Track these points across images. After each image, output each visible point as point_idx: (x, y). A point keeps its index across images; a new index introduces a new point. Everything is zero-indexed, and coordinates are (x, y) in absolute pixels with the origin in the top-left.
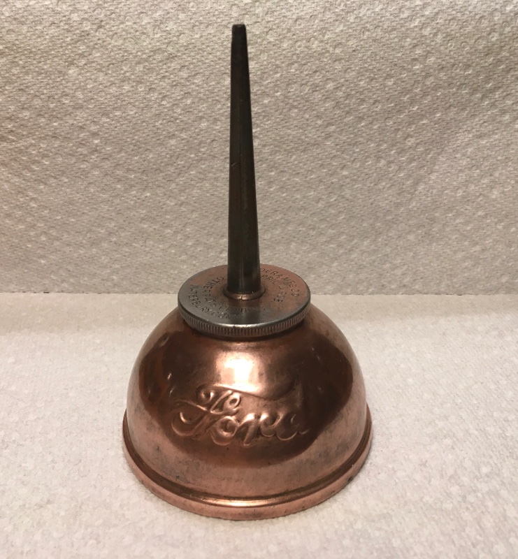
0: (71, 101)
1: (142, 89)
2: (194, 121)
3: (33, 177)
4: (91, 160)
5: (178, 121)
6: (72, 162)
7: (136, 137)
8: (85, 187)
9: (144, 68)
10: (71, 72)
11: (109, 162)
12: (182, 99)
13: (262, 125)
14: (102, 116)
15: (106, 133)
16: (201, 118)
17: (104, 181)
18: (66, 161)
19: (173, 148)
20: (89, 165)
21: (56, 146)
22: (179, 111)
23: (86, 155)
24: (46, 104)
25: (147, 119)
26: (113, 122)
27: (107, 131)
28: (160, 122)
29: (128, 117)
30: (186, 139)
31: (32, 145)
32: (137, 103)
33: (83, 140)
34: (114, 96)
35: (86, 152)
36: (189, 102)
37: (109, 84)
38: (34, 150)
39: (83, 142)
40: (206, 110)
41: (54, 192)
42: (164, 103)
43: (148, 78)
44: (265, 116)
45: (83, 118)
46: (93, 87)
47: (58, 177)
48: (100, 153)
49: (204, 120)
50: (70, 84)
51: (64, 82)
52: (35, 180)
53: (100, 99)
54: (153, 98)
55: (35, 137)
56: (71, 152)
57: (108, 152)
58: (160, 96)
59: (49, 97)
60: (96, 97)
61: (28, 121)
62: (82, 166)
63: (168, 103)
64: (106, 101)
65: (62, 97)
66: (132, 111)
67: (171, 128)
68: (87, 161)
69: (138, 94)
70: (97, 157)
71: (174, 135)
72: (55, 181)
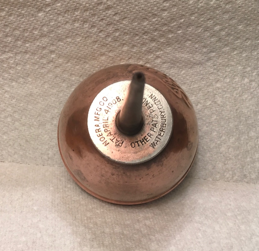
0: (38, 32)
1: (87, 26)
2: (118, 46)
3: (9, 77)
4: (48, 68)
5: (108, 46)
6: (36, 68)
7: (79, 55)
8: (42, 85)
9: (90, 13)
10: (40, 15)
11: (59, 69)
12: (113, 32)
13: (164, 50)
14: (58, 41)
15: (60, 51)
16: (124, 44)
17: (55, 80)
18: (32, 67)
19: (103, 62)
20: (46, 70)
21: (26, 58)
22: (110, 39)
23: (45, 64)
24: (22, 33)
25: (88, 44)
26: (65, 45)
27: (61, 50)
28: (96, 46)
29: (76, 43)
30: (112, 57)
31: (10, 57)
32: (82, 34)
33: (44, 55)
34: (67, 30)
35: (45, 62)
36: (117, 34)
37: (65, 22)
38: (11, 60)
39: (44, 56)
40: (128, 40)
41: (21, 87)
42: (100, 34)
43: (91, 19)
44: (167, 45)
45: (46, 42)
46: (54, 24)
47: (25, 77)
48: (54, 63)
49: (126, 45)
50: (39, 22)
51: (35, 21)
52: (10, 79)
53: (58, 31)
54: (93, 32)
55: (13, 53)
56: (35, 62)
57: (60, 63)
58: (98, 31)
59: (24, 30)
60: (55, 30)
61: (10, 43)
62: (41, 71)
63: (103, 35)
64: (62, 33)
65: (33, 30)
66: (79, 38)
67: (103, 50)
68: (45, 68)
69: (83, 29)
70: (52, 65)
71: (104, 54)
72: (23, 80)
